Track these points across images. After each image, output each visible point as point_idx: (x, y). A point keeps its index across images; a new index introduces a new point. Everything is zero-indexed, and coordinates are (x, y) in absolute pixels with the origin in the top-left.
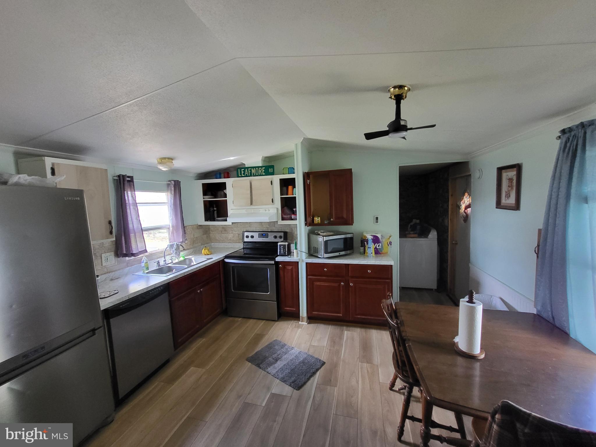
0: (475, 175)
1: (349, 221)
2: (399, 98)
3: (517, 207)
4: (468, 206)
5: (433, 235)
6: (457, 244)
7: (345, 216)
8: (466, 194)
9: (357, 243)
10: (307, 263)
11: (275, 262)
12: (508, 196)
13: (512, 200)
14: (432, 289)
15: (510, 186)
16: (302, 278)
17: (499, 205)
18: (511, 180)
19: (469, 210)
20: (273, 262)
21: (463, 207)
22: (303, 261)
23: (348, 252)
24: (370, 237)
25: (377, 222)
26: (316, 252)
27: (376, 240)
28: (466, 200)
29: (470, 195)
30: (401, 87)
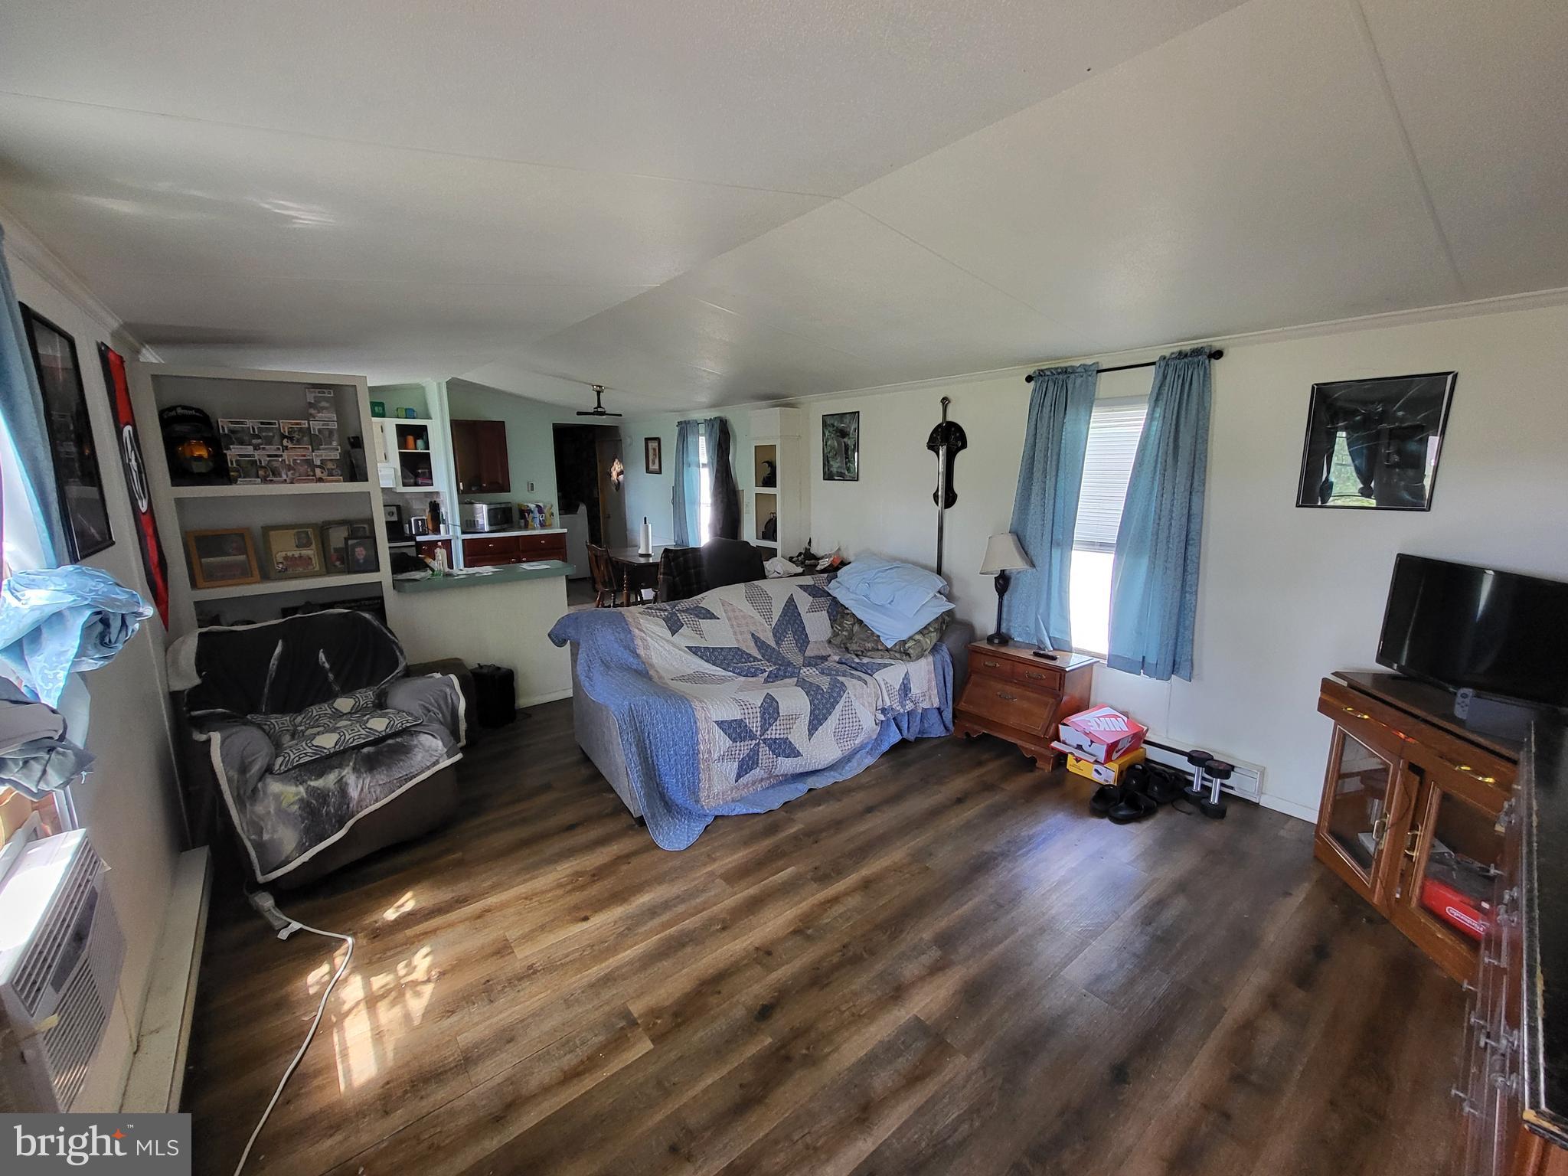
0: (626, 442)
1: (505, 487)
2: (599, 393)
3: (660, 472)
4: (621, 473)
5: (583, 509)
6: (609, 517)
7: (500, 482)
8: (617, 461)
9: (516, 515)
10: (463, 540)
11: (417, 542)
12: (654, 463)
13: (656, 467)
14: (586, 578)
15: (655, 455)
16: (458, 560)
17: (648, 471)
18: (654, 449)
19: (621, 477)
20: (413, 543)
21: (614, 474)
22: (458, 538)
23: (505, 526)
24: (532, 506)
25: (532, 489)
26: (471, 527)
27: (540, 510)
28: (617, 467)
29: (621, 461)
30: (600, 387)
